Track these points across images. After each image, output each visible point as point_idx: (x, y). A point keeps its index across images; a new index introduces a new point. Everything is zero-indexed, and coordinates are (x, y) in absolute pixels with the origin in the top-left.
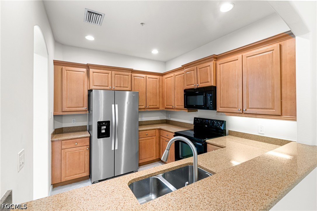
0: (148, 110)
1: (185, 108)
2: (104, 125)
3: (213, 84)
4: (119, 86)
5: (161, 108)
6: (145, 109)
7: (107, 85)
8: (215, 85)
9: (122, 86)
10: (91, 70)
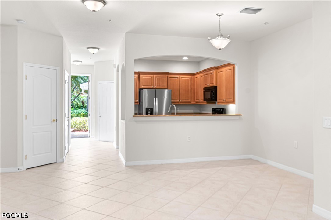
0: (181, 103)
1: (204, 100)
2: (149, 111)
3: (214, 85)
4: (159, 85)
5: (192, 102)
6: (178, 102)
7: (150, 85)
8: (216, 86)
9: (161, 85)
10: (141, 76)
